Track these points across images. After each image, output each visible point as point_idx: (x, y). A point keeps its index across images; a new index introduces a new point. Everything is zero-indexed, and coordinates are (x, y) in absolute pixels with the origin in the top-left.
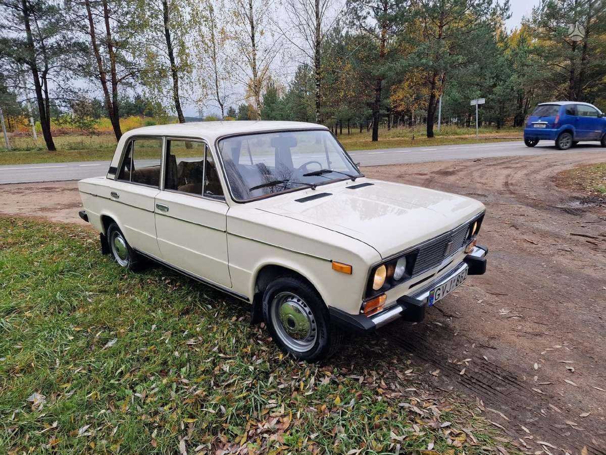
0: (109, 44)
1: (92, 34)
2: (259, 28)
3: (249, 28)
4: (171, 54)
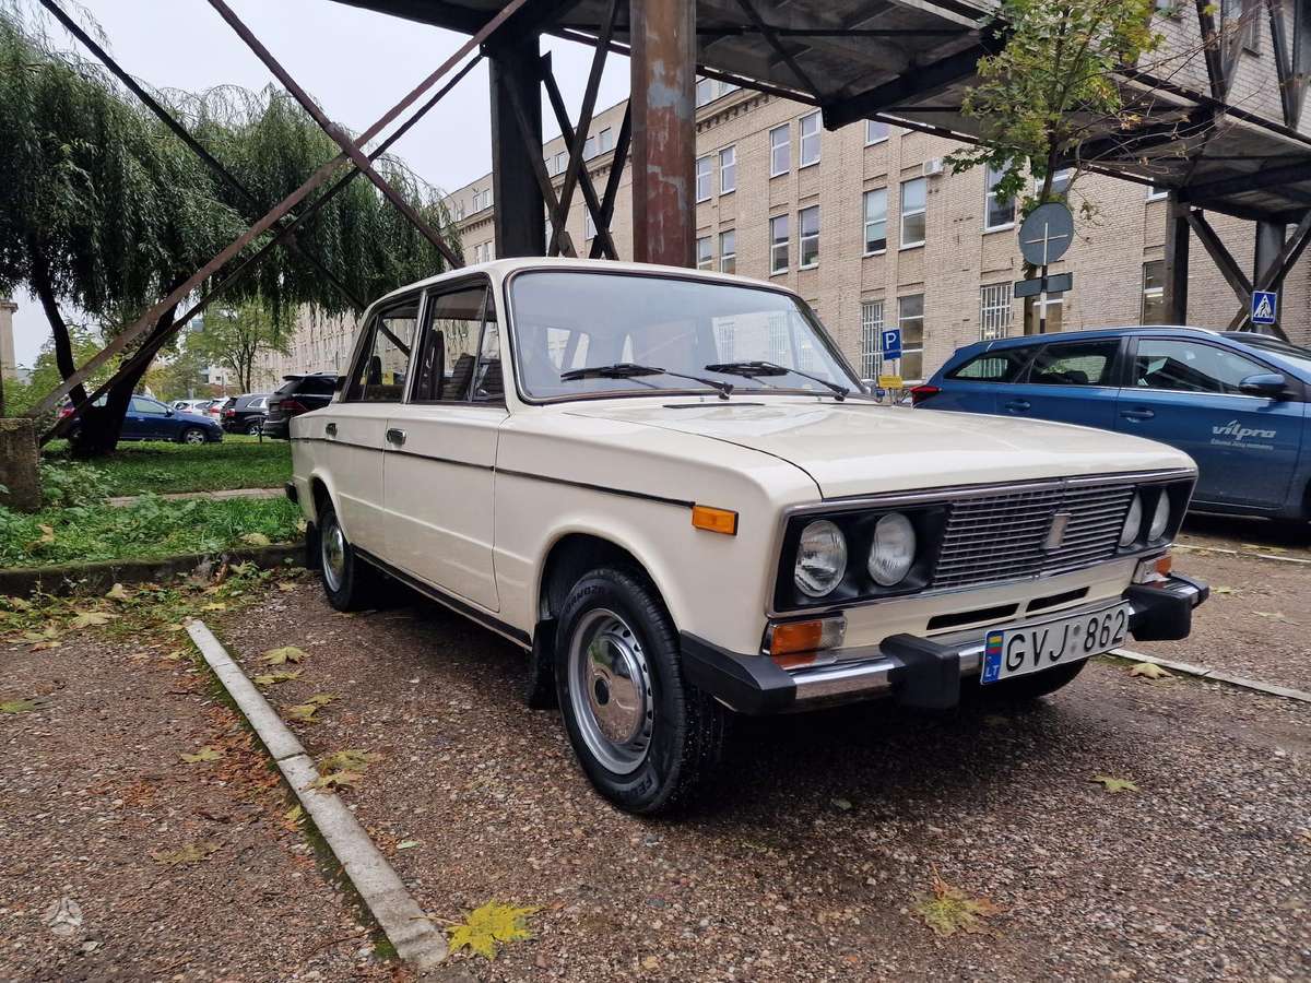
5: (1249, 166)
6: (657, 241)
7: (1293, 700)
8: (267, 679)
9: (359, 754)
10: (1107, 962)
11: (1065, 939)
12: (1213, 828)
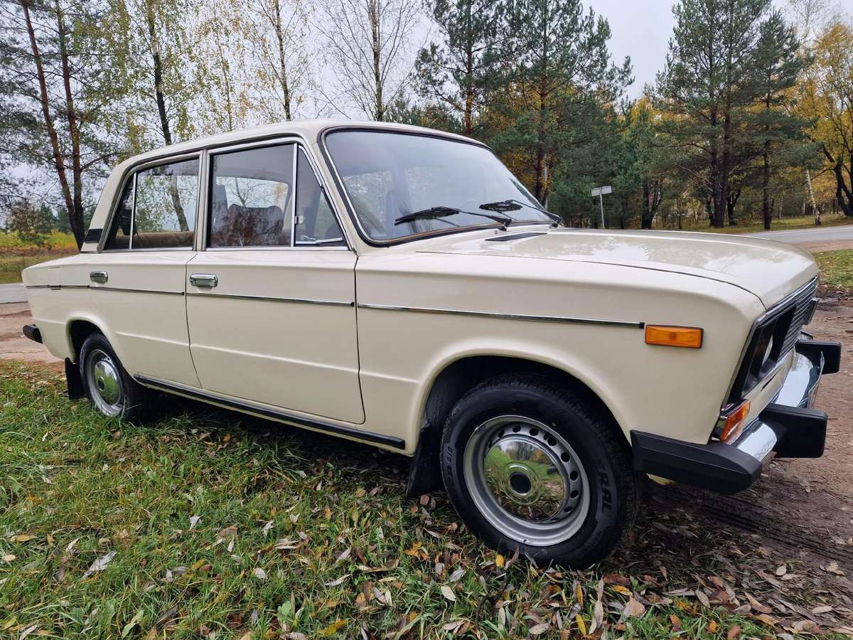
0: (70, 115)
1: (45, 101)
2: (296, 94)
3: (282, 94)
4: (165, 128)
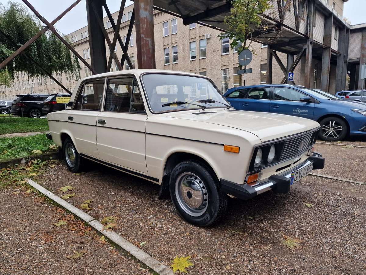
5: (287, 40)
6: (144, 57)
7: (334, 179)
8: (66, 197)
9: (111, 217)
10: (332, 251)
11: (320, 246)
12: (336, 214)
